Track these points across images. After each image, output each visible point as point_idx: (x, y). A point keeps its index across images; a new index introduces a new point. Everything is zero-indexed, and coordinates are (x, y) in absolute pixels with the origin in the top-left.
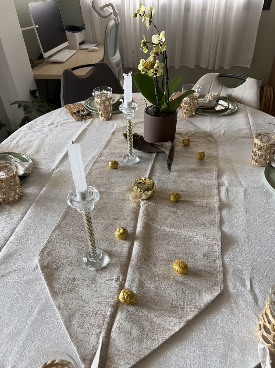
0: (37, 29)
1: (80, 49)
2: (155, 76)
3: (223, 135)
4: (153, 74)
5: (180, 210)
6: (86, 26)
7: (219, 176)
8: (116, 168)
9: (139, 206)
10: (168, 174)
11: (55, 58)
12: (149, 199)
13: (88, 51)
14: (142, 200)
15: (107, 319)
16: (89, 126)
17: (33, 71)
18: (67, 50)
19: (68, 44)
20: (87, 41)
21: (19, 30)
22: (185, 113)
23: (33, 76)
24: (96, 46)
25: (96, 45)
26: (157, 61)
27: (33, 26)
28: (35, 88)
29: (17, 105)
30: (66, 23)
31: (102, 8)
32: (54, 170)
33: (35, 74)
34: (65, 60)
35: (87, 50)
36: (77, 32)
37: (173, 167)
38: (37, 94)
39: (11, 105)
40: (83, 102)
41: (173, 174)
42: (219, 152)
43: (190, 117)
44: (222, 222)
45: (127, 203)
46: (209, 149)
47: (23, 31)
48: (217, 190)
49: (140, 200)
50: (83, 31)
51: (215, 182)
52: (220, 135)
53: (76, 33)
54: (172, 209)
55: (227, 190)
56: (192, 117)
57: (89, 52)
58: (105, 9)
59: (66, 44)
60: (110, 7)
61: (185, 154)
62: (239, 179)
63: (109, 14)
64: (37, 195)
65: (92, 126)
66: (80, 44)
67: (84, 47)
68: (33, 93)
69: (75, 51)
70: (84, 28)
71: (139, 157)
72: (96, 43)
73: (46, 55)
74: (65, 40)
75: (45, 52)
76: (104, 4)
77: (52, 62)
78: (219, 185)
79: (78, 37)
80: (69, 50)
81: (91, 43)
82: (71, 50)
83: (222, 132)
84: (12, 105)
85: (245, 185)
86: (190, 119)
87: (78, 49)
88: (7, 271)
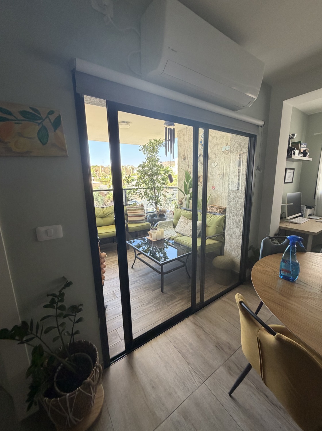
0: (288, 205)
6: (315, 207)
11: (293, 220)
17: (280, 224)
20: (314, 215)
23: (278, 227)
27: (286, 203)
28: (277, 232)
33: (280, 226)
36: (310, 209)
47: (282, 206)
50: (312, 209)
53: (308, 210)
59: (300, 214)
66: (309, 215)
67: (311, 217)
68: (276, 234)
69: (305, 219)
73: (289, 218)
74: (300, 212)
75: (288, 216)
80: (301, 218)
81: (316, 216)
87: (307, 217)
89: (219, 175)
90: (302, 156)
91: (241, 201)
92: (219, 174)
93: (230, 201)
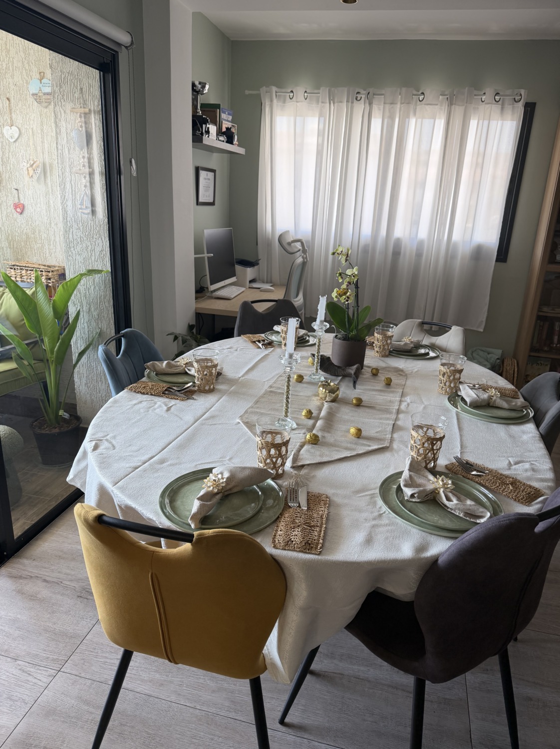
0: (208, 258)
1: (250, 288)
2: (346, 303)
3: (416, 372)
4: (345, 300)
5: (361, 411)
6: (260, 262)
7: (403, 395)
8: (300, 382)
9: (323, 405)
10: (353, 390)
11: (221, 293)
12: (333, 401)
13: (261, 291)
14: (326, 402)
15: (297, 446)
16: (271, 352)
17: (196, 302)
18: (234, 286)
19: (236, 280)
20: (259, 280)
21: (192, 256)
22: (377, 352)
24: (271, 286)
25: (271, 284)
26: (349, 290)
27: (204, 254)
28: (194, 323)
29: (172, 337)
30: (237, 255)
31: (289, 244)
32: (240, 378)
33: (197, 306)
34: (232, 297)
35: (259, 290)
36: (250, 267)
37: (357, 386)
38: (194, 331)
39: (167, 335)
40: (263, 335)
41: (357, 391)
42: (407, 383)
43: (383, 356)
44: (396, 419)
45: (311, 402)
46: (397, 380)
47: (195, 258)
48: (399, 403)
49: (324, 402)
50: (256, 267)
51: (398, 399)
52: (412, 372)
53: (248, 269)
54: (354, 409)
55: (408, 405)
56: (385, 357)
57: (262, 293)
58: (292, 244)
59: (233, 279)
60: (299, 243)
61: (372, 381)
62: (422, 400)
63: (297, 250)
64: (228, 390)
65: (273, 353)
66: (251, 282)
67: (255, 285)
68: (191, 327)
69: (243, 289)
70: (258, 264)
71: (325, 378)
72: (271, 283)
73: (213, 287)
74: (233, 275)
75: (211, 284)
76: (292, 240)
77: (217, 297)
78: (401, 401)
79: (250, 272)
80: (236, 287)
81: (263, 282)
82: (238, 287)
83: (416, 370)
84: (169, 336)
85: (426, 403)
86: (383, 359)
87: (248, 287)
88: (213, 423)
89: (30, 169)
90: (223, 141)
91: (101, 244)
92: (32, 166)
93: (72, 245)
